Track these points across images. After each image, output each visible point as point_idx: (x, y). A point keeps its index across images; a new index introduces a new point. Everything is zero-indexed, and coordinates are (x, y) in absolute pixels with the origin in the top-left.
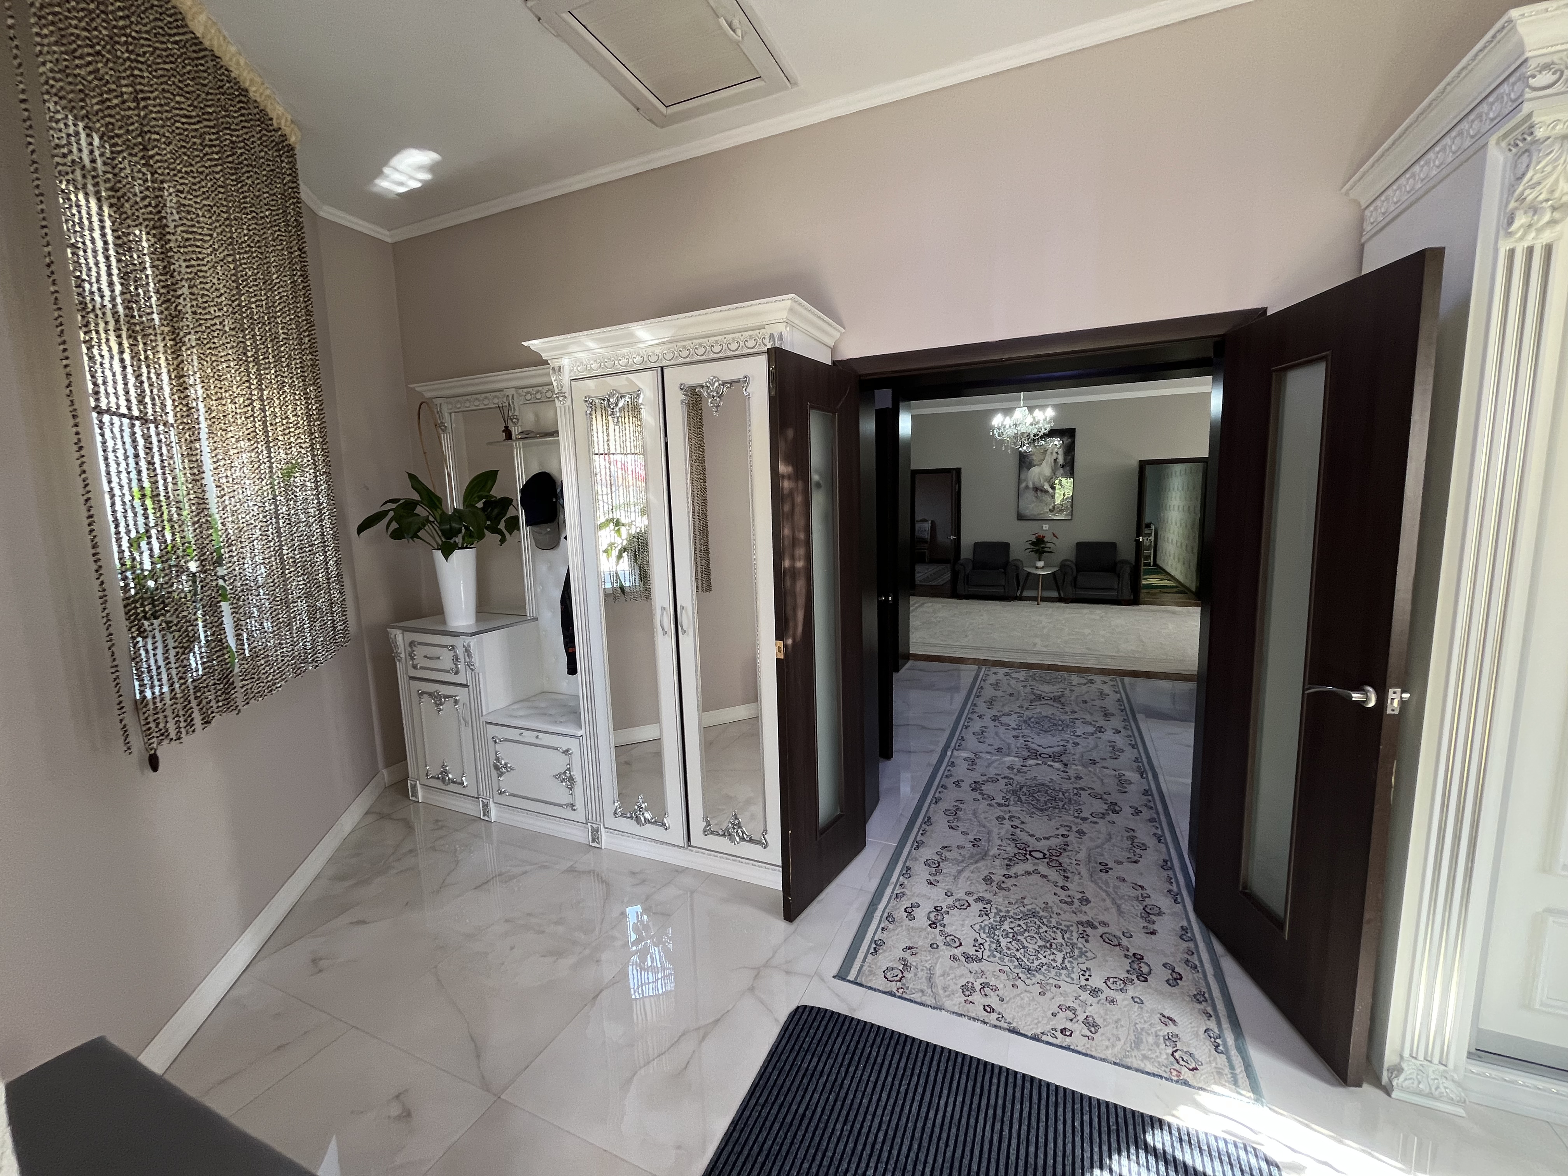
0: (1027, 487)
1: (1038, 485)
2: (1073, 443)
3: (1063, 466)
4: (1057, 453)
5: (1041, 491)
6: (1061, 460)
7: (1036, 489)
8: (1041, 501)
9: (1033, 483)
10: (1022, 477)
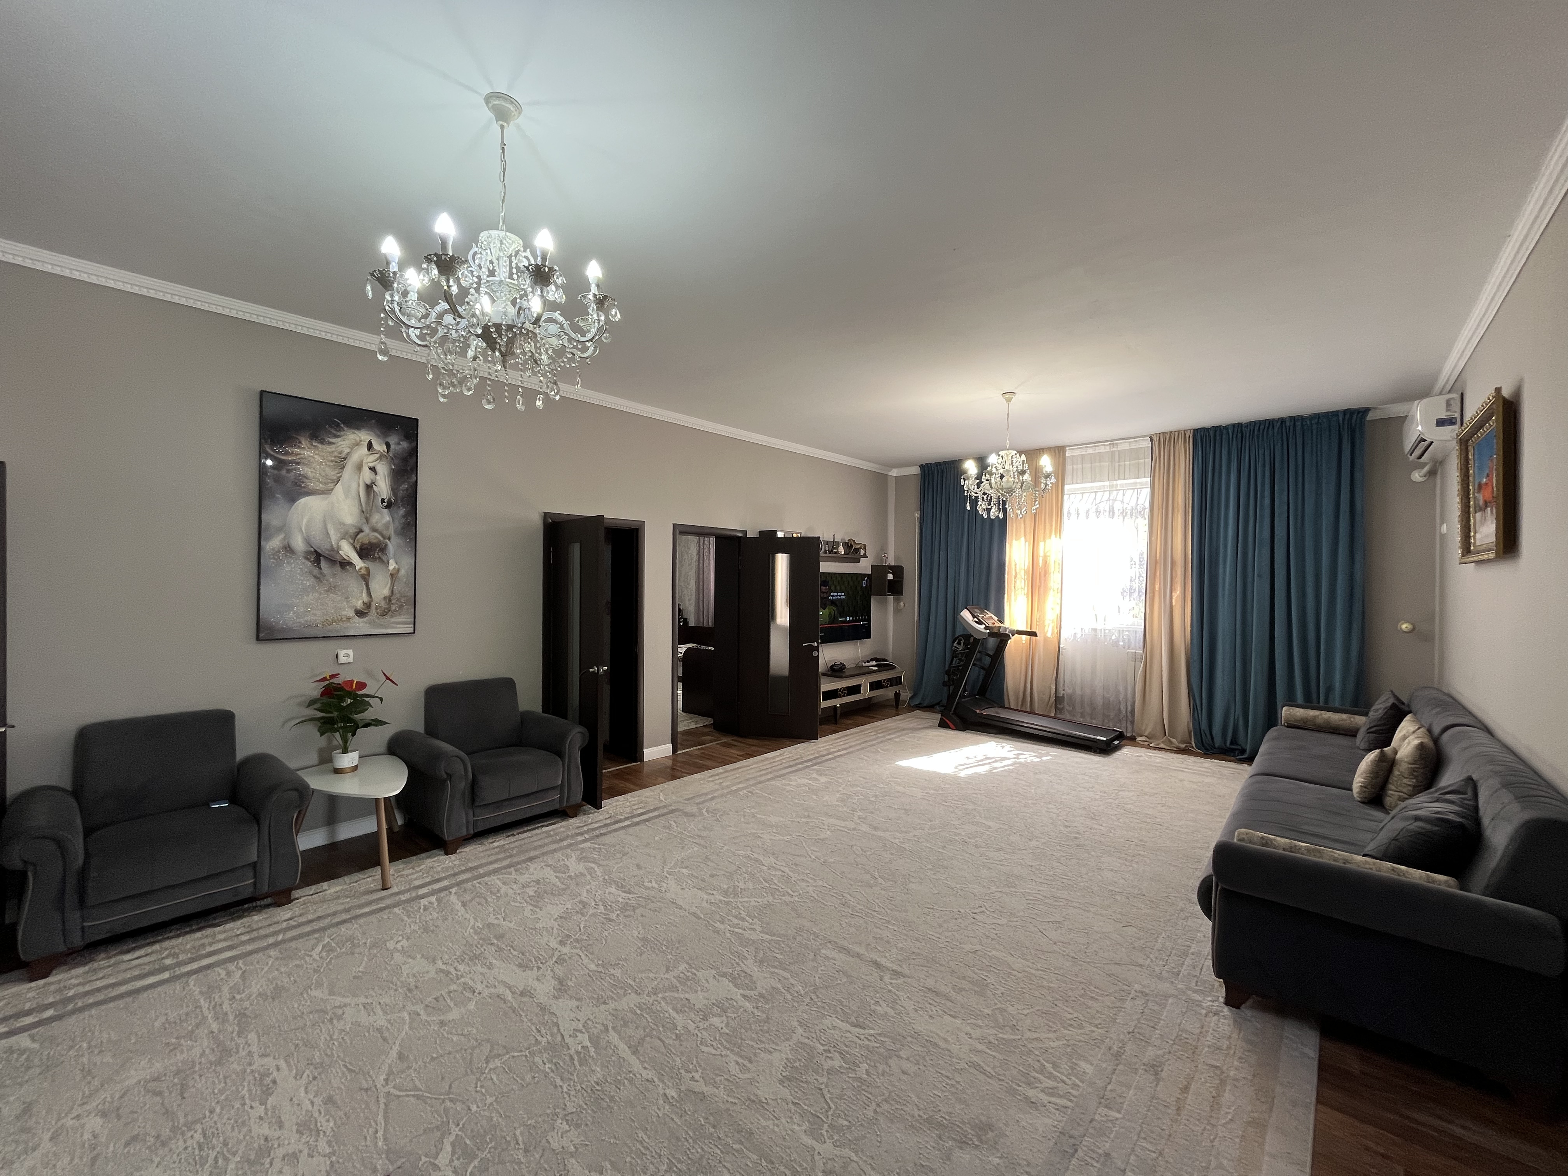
0: (288, 549)
1: (323, 548)
2: (413, 452)
3: (389, 505)
4: (373, 469)
5: (332, 561)
6: (383, 488)
7: (317, 557)
8: (332, 589)
9: (308, 541)
10: (272, 518)
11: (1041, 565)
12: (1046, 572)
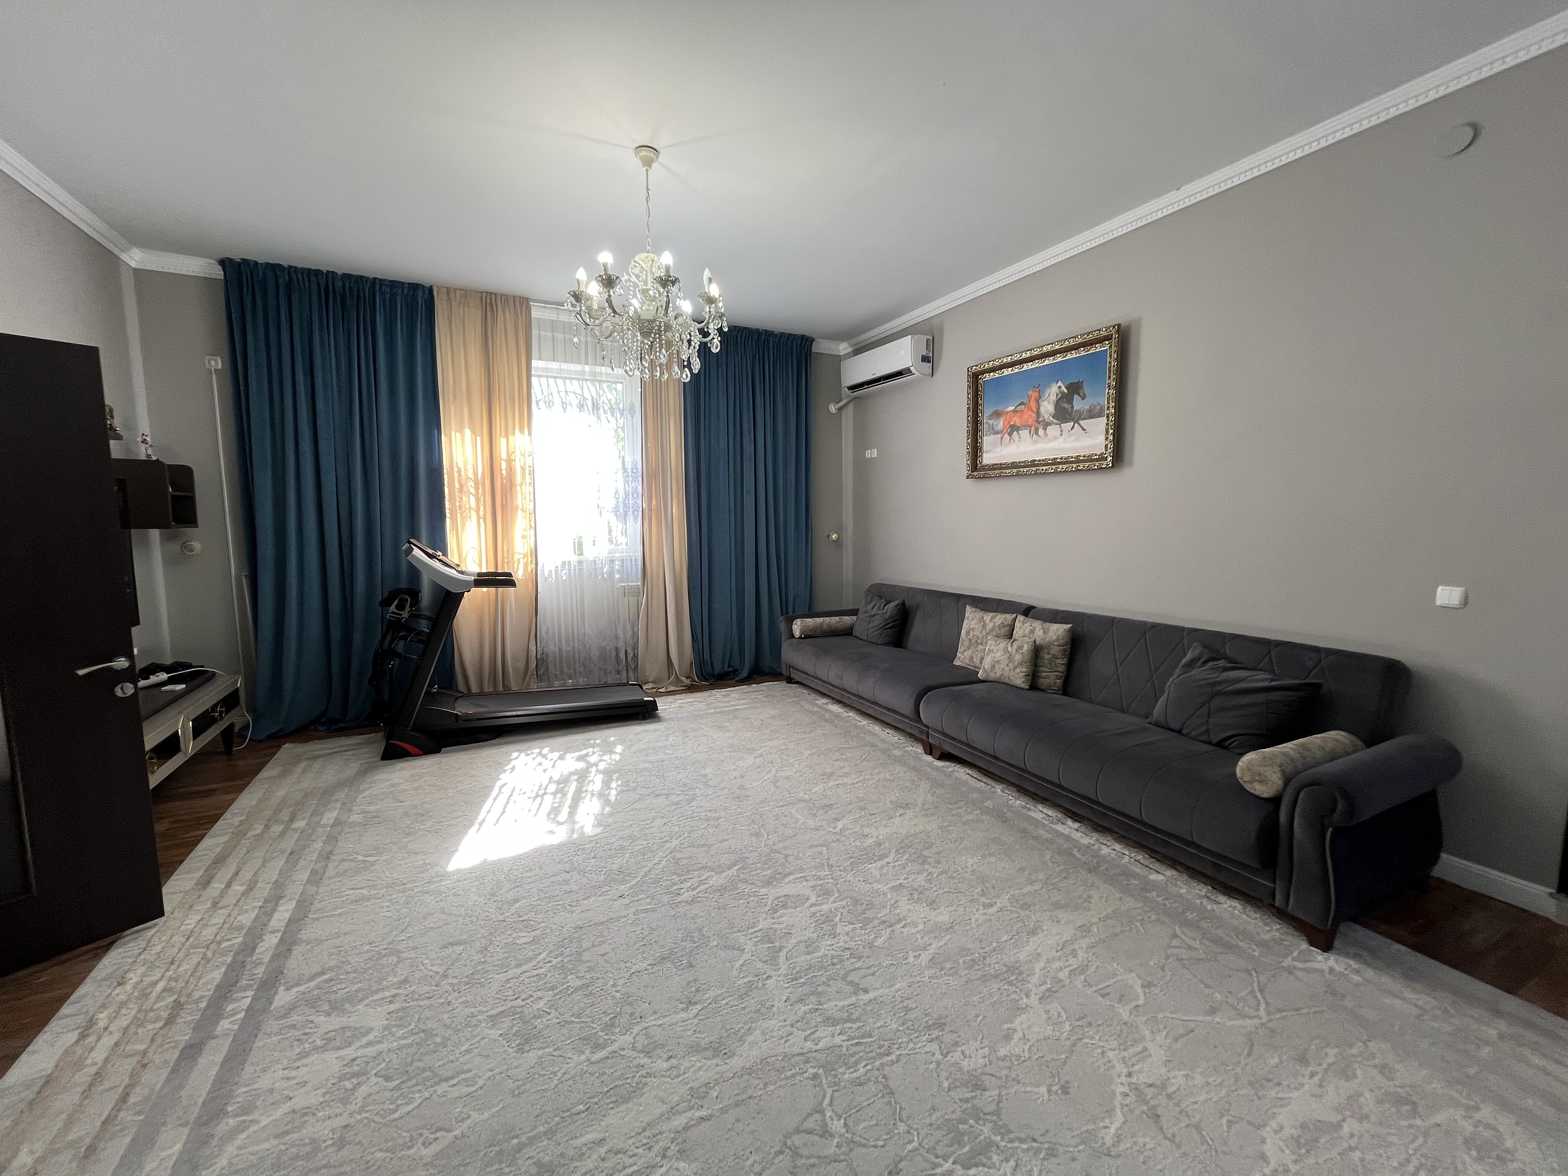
11: (504, 472)
12: (510, 485)
